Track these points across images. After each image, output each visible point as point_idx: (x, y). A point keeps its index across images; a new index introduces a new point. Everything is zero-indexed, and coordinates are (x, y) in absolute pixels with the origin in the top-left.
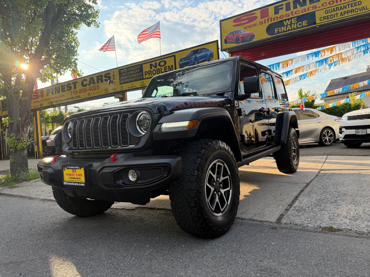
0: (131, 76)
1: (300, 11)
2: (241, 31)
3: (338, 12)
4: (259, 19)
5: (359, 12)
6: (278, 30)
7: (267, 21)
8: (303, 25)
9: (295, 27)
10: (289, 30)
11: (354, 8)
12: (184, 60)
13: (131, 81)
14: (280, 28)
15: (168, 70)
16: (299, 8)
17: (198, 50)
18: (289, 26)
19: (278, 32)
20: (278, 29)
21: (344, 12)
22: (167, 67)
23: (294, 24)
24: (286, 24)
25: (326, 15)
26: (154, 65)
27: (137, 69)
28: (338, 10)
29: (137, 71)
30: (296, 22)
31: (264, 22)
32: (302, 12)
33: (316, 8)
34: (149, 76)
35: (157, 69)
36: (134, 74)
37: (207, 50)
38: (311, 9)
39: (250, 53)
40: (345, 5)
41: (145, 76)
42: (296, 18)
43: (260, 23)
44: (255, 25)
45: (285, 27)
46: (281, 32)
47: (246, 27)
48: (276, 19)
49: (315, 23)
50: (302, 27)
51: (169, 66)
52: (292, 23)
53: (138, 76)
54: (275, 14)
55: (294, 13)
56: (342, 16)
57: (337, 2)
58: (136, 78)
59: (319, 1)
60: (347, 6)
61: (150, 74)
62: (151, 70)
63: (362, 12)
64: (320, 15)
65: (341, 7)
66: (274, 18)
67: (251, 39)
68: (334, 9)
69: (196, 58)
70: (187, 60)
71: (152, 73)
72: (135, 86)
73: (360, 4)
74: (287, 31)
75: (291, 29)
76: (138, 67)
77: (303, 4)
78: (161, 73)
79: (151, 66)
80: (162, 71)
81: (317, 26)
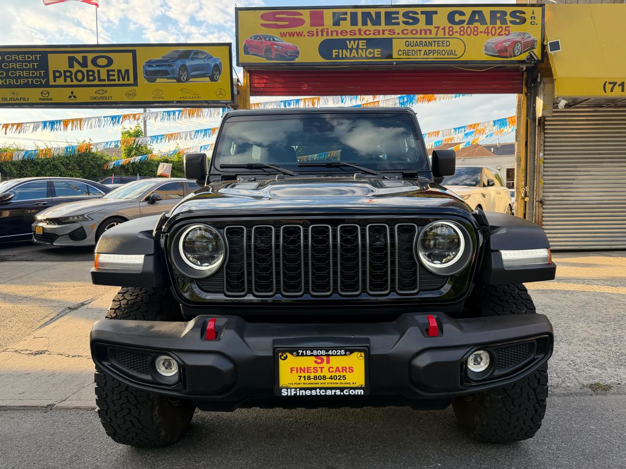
0: (12, 74)
1: (372, 32)
2: (276, 39)
3: (421, 48)
4: (306, 27)
5: (446, 56)
6: (337, 54)
7: (320, 33)
8: (374, 55)
9: (364, 55)
10: (354, 57)
11: (441, 48)
12: (157, 66)
13: (10, 86)
14: (341, 51)
15: (116, 77)
16: (370, 26)
17: (190, 52)
18: (354, 51)
19: (337, 57)
20: (337, 51)
21: (429, 51)
22: (114, 71)
23: (362, 50)
24: (350, 47)
25: (407, 49)
26: (81, 61)
27: (32, 61)
28: (421, 45)
29: (30, 66)
30: (365, 47)
31: (315, 33)
32: (374, 34)
33: (394, 33)
34: (65, 81)
35: (88, 71)
36: (23, 70)
37: (209, 56)
38: (387, 33)
39: (282, 80)
40: (430, 40)
41: (55, 81)
42: (365, 41)
43: (308, 32)
44: (300, 34)
45: (348, 50)
46: (343, 58)
47: (284, 33)
48: (335, 33)
49: (390, 57)
50: (373, 57)
51: (119, 71)
52: (360, 47)
53: (34, 78)
54: (334, 25)
55: (362, 33)
56: (426, 56)
57: (421, 34)
58: (26, 81)
59: (398, 24)
60: (433, 43)
61: (68, 79)
62: (70, 69)
63: (449, 57)
64: (398, 46)
65: (426, 42)
66: (332, 32)
67: (292, 57)
68: (417, 42)
69: (184, 68)
70: (164, 67)
71: (73, 76)
72: (24, 99)
73: (448, 45)
74: (350, 58)
75: (357, 56)
76: (36, 57)
77: (376, 22)
78: (99, 81)
79: (71, 61)
80: (101, 78)
81: (395, 61)
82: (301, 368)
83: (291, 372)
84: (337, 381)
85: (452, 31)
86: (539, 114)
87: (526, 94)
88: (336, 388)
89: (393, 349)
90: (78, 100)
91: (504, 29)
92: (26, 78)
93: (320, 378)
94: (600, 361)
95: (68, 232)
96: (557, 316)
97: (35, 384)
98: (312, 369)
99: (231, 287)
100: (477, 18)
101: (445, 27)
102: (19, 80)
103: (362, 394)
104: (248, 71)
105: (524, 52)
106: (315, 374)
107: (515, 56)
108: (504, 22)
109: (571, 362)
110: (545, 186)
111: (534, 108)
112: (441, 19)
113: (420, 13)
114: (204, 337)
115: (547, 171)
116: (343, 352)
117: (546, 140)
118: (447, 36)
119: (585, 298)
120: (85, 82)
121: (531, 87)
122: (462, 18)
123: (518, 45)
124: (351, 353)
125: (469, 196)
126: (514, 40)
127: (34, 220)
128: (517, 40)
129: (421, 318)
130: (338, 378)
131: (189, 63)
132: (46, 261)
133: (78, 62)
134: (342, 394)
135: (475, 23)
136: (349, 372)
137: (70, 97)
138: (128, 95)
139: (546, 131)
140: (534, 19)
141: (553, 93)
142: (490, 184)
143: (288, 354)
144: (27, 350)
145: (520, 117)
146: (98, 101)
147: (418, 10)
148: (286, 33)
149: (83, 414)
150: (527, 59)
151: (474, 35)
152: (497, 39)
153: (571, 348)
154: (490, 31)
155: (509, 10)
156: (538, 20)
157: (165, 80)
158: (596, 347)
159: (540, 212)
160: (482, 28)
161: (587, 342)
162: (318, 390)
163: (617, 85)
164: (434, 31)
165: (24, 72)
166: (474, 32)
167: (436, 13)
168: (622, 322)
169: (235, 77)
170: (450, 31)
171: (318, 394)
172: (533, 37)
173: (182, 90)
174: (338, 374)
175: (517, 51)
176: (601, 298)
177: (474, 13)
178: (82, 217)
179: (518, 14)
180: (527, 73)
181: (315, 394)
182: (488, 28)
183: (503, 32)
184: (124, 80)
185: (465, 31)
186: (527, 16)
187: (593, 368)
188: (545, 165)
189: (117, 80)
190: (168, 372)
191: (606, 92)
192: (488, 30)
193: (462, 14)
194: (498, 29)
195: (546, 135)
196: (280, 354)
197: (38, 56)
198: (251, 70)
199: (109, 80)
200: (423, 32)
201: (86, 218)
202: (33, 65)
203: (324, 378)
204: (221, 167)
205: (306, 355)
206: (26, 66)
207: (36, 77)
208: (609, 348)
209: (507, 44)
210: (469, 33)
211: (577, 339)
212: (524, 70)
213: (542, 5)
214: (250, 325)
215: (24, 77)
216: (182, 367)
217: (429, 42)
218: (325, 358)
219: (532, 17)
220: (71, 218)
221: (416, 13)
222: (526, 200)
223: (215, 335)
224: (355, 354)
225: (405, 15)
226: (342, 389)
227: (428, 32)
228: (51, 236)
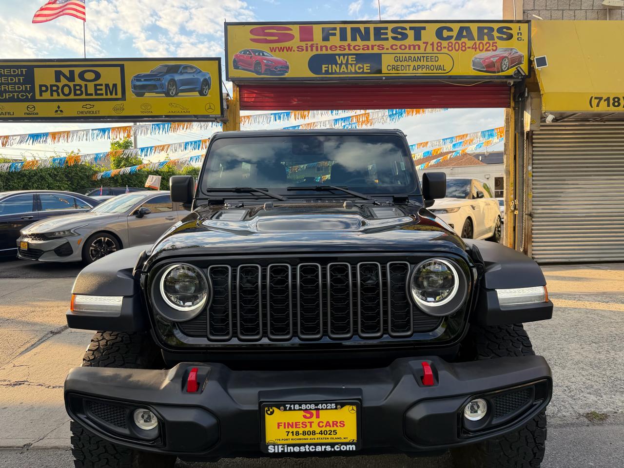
1: (361, 47)
2: (265, 54)
3: (410, 63)
4: (296, 42)
5: (435, 71)
6: (327, 69)
7: (309, 48)
8: (363, 70)
9: (353, 71)
10: (344, 73)
11: (430, 64)
12: (145, 80)
14: (330, 66)
15: (103, 92)
16: (359, 42)
18: (343, 66)
19: (327, 72)
20: (327, 66)
21: (418, 66)
22: (101, 85)
23: (351, 65)
25: (396, 64)
26: (68, 75)
27: (18, 75)
28: (410, 60)
29: (16, 80)
30: (355, 62)
31: (305, 48)
32: (363, 49)
33: (383, 48)
34: (52, 95)
35: (75, 86)
36: (8, 84)
37: (199, 71)
38: (376, 48)
39: (272, 95)
40: (419, 55)
41: (41, 95)
42: (355, 56)
43: (298, 47)
44: (289, 49)
45: (338, 66)
46: (332, 73)
47: (273, 48)
48: (324, 48)
49: (380, 72)
50: (363, 73)
51: (107, 86)
52: (349, 63)
53: (20, 92)
54: (324, 40)
55: (352, 48)
56: (415, 71)
57: (410, 49)
58: (11, 95)
59: (387, 39)
60: (422, 58)
61: (55, 94)
62: (57, 83)
63: (438, 72)
64: (387, 62)
65: (414, 57)
66: (321, 47)
67: (282, 72)
68: (406, 57)
69: (173, 82)
70: (152, 81)
71: (60, 91)
72: (9, 113)
73: (436, 60)
74: (340, 73)
75: (346, 71)
76: (22, 72)
77: (366, 37)
78: (86, 95)
79: (58, 75)
80: (89, 92)
81: (383, 76)
82: (288, 424)
83: (279, 428)
84: (328, 436)
85: (440, 46)
86: (527, 128)
87: (514, 109)
88: (326, 444)
89: (386, 401)
90: (64, 115)
91: (491, 45)
92: (12, 92)
93: (309, 433)
94: (595, 387)
95: (54, 247)
96: (549, 336)
97: (12, 420)
98: (301, 424)
99: (215, 331)
100: (465, 33)
101: (433, 43)
102: (4, 94)
103: (354, 449)
104: (238, 86)
105: (511, 67)
106: (304, 429)
107: (503, 71)
108: (491, 38)
109: (566, 389)
110: (534, 199)
111: (522, 122)
112: (429, 35)
113: (408, 29)
114: (185, 388)
115: (536, 185)
116: (333, 406)
117: (534, 153)
118: (435, 51)
119: (577, 316)
120: (72, 96)
121: (519, 102)
122: (450, 34)
123: (505, 60)
124: (342, 407)
125: (459, 208)
126: (502, 55)
127: (19, 235)
128: (505, 55)
129: (415, 364)
130: (328, 433)
131: (177, 77)
132: (31, 278)
133: (65, 76)
134: (333, 449)
135: (462, 39)
136: (340, 426)
137: (56, 111)
138: (115, 109)
139: (534, 145)
140: (521, 35)
141: (540, 107)
142: (479, 196)
143: (274, 408)
144: (5, 380)
145: (509, 131)
146: (85, 115)
147: (407, 26)
148: (276, 48)
149: (61, 454)
150: (515, 74)
151: (462, 50)
152: (485, 54)
153: (565, 372)
154: (477, 46)
155: (496, 26)
156: (525, 36)
157: (154, 94)
158: (591, 371)
159: (530, 225)
160: (469, 43)
161: (581, 365)
162: (307, 447)
163: (603, 100)
164: (423, 46)
165: (10, 86)
166: (462, 47)
167: (424, 28)
168: (614, 343)
169: (224, 91)
170: (438, 46)
171: (308, 450)
172: (520, 53)
173: (171, 104)
174: (328, 429)
175: (504, 66)
176: (592, 316)
177: (462, 29)
178: (68, 232)
179: (505, 30)
180: (515, 88)
181: (304, 450)
182: (475, 43)
183: (490, 48)
184: (111, 94)
185: (453, 46)
186: (514, 32)
187: (588, 395)
188: (534, 178)
189: (104, 94)
190: (148, 425)
191: (592, 107)
192: (476, 46)
193: (450, 29)
194: (486, 45)
195: (534, 149)
196: (266, 409)
197: (24, 70)
198: (241, 85)
199: (96, 94)
200: (412, 47)
201: (72, 234)
202: (19, 80)
203: (314, 433)
204: (208, 191)
205: (294, 410)
206: (12, 80)
207: (22, 91)
208: (604, 373)
209: (494, 59)
210: (457, 48)
211: (571, 362)
212: (512, 84)
213: (528, 22)
214: (235, 374)
215: (9, 92)
216: (162, 423)
217: (418, 57)
218: (314, 412)
219: (518, 33)
220: (57, 234)
221: (406, 29)
222: (515, 213)
223: (196, 387)
224: (346, 408)
225: (394, 31)
226: (332, 445)
227: (417, 47)
228: (37, 252)
